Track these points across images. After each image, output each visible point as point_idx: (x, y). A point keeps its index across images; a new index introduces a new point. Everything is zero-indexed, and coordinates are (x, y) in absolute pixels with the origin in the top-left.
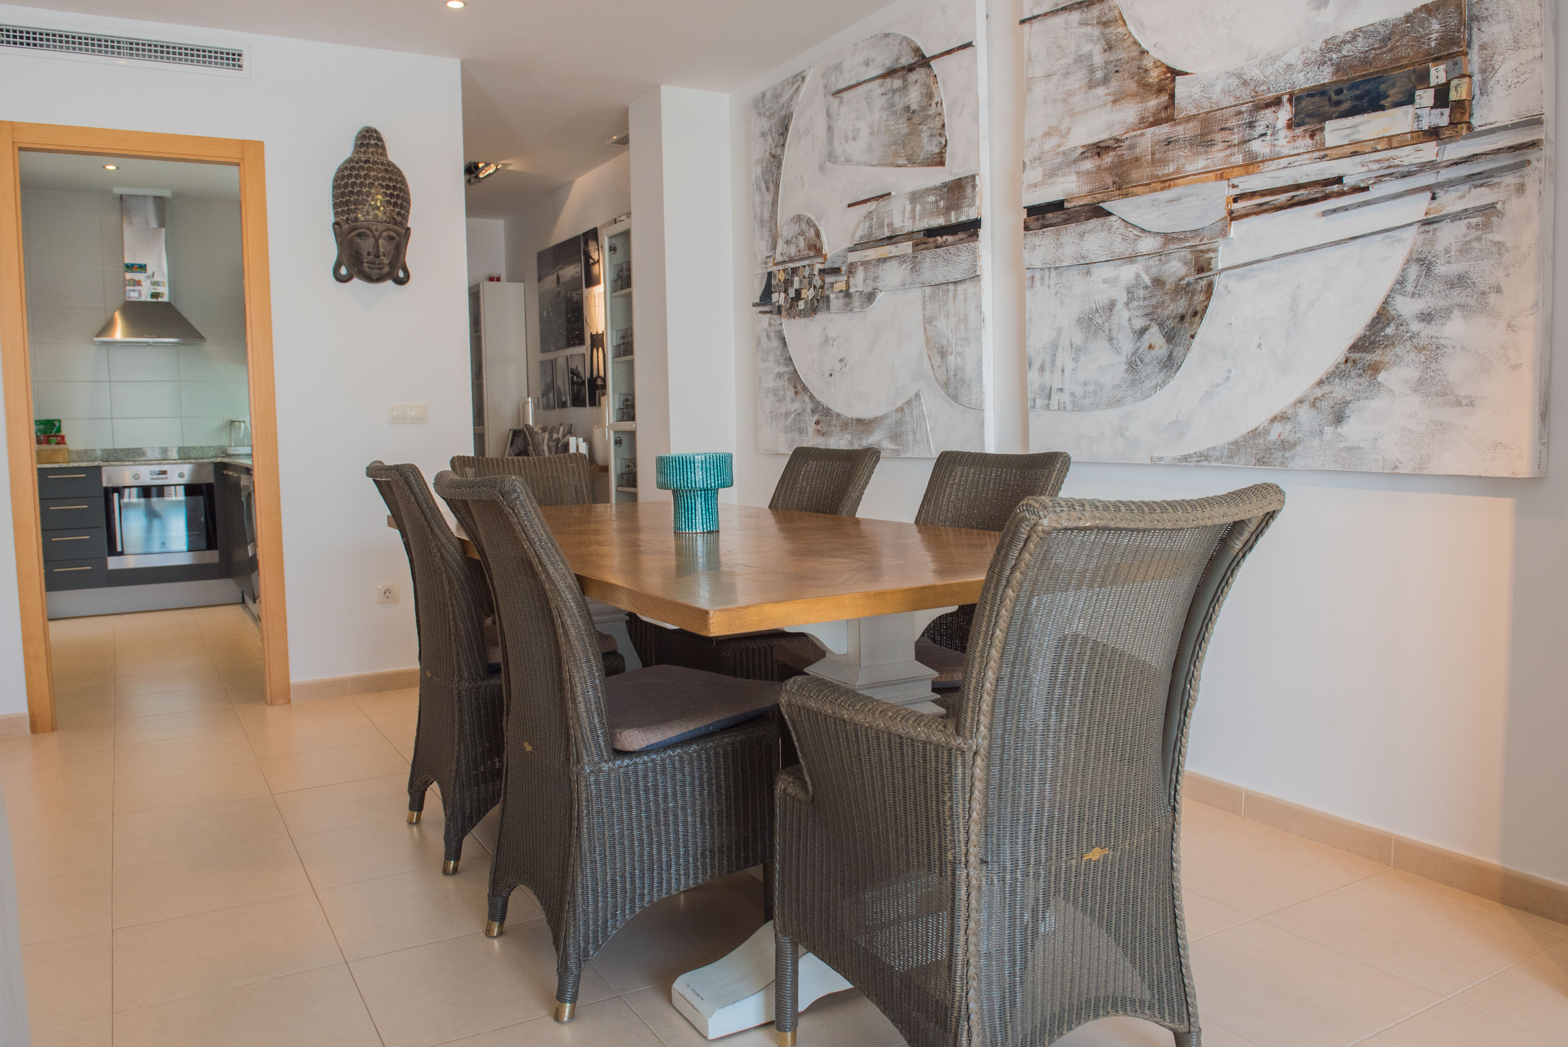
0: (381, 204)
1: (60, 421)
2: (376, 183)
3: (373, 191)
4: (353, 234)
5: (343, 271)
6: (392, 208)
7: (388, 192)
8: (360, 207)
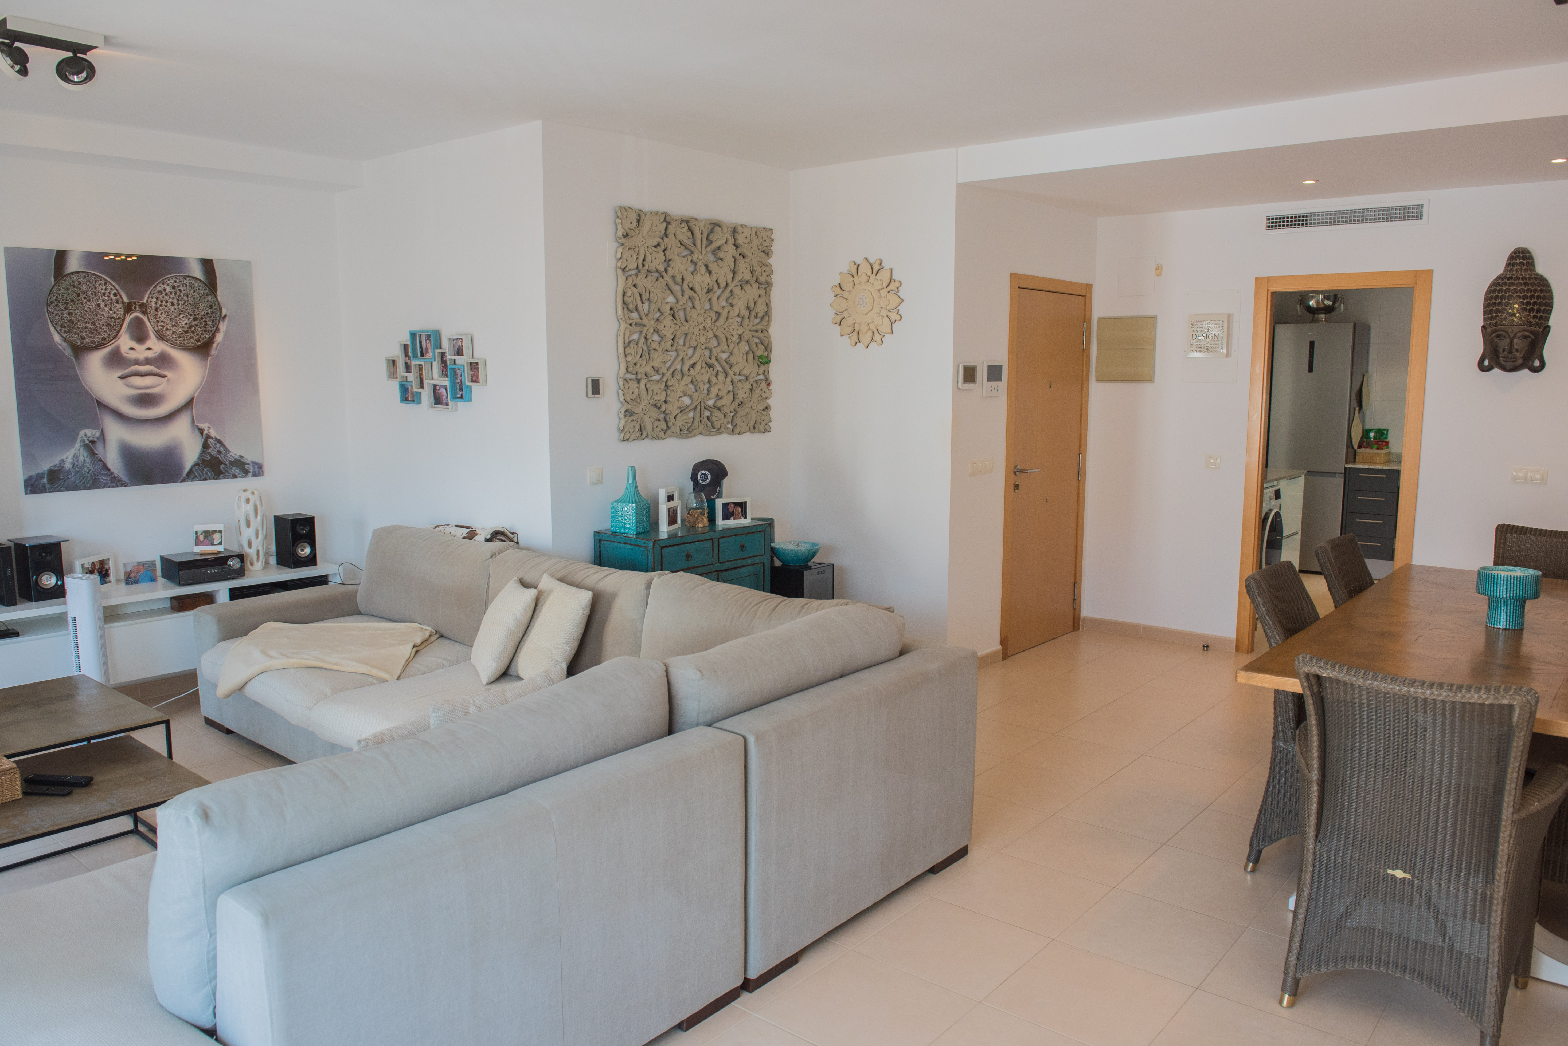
0: (1517, 311)
1: (1387, 431)
2: (1515, 295)
3: (1511, 302)
4: (1493, 335)
5: (1486, 363)
6: (1527, 313)
7: (1525, 301)
8: (1500, 315)
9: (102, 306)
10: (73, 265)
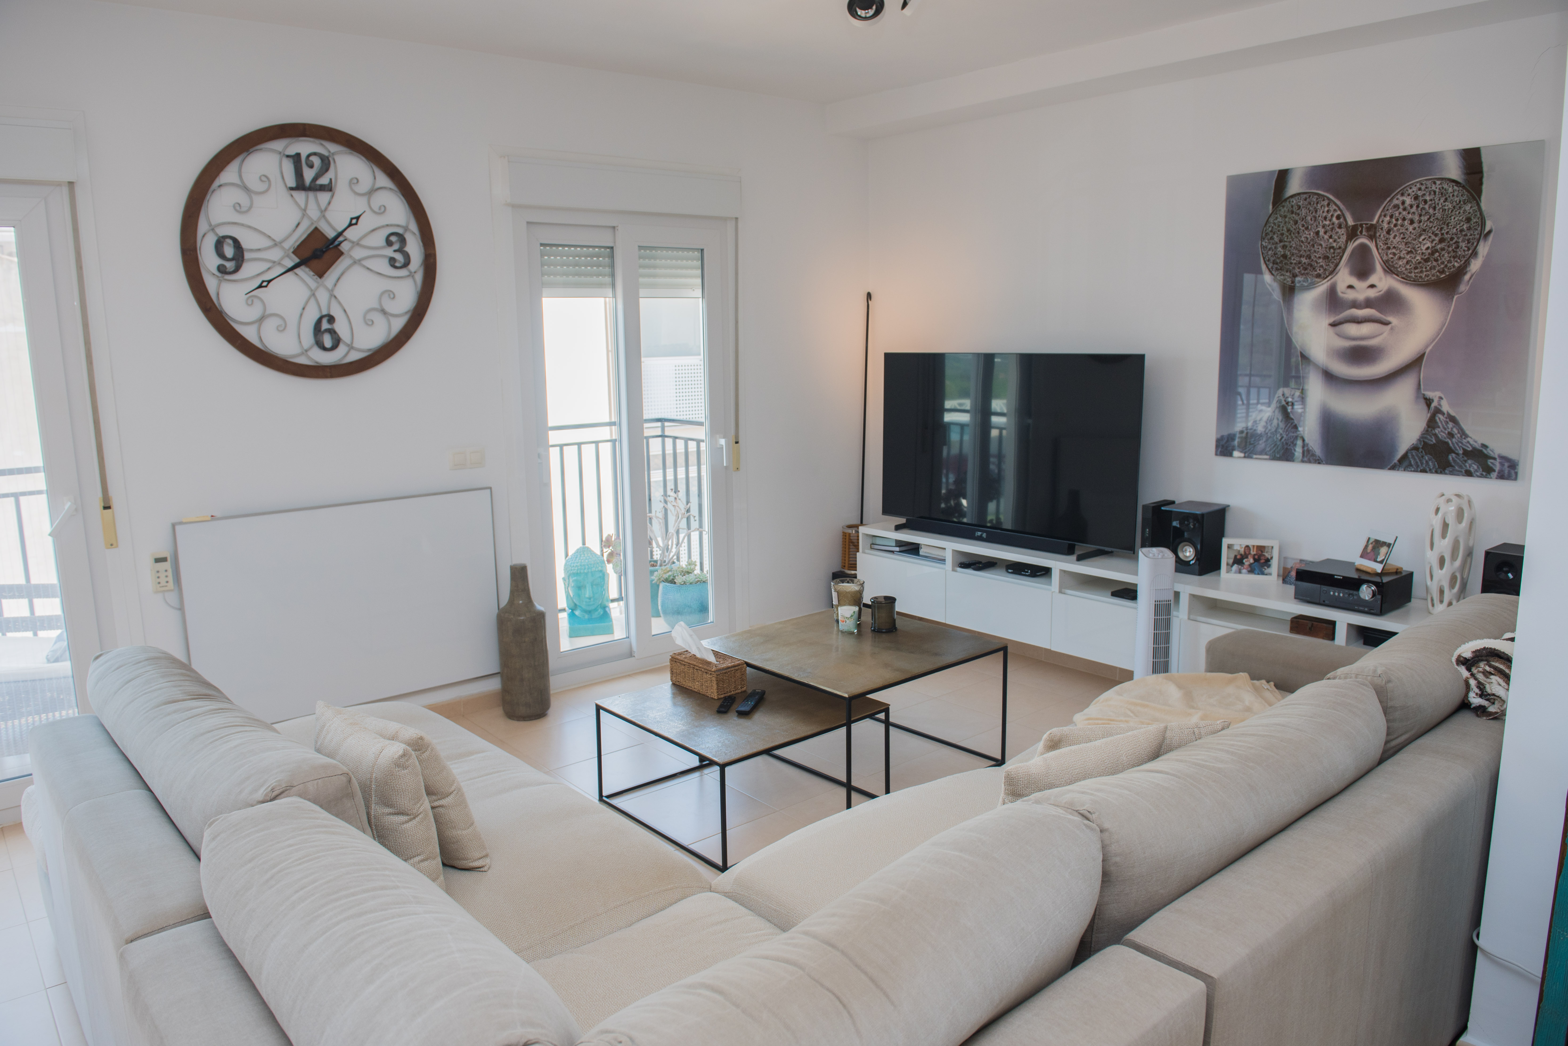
9: (1321, 233)
10: (1294, 186)
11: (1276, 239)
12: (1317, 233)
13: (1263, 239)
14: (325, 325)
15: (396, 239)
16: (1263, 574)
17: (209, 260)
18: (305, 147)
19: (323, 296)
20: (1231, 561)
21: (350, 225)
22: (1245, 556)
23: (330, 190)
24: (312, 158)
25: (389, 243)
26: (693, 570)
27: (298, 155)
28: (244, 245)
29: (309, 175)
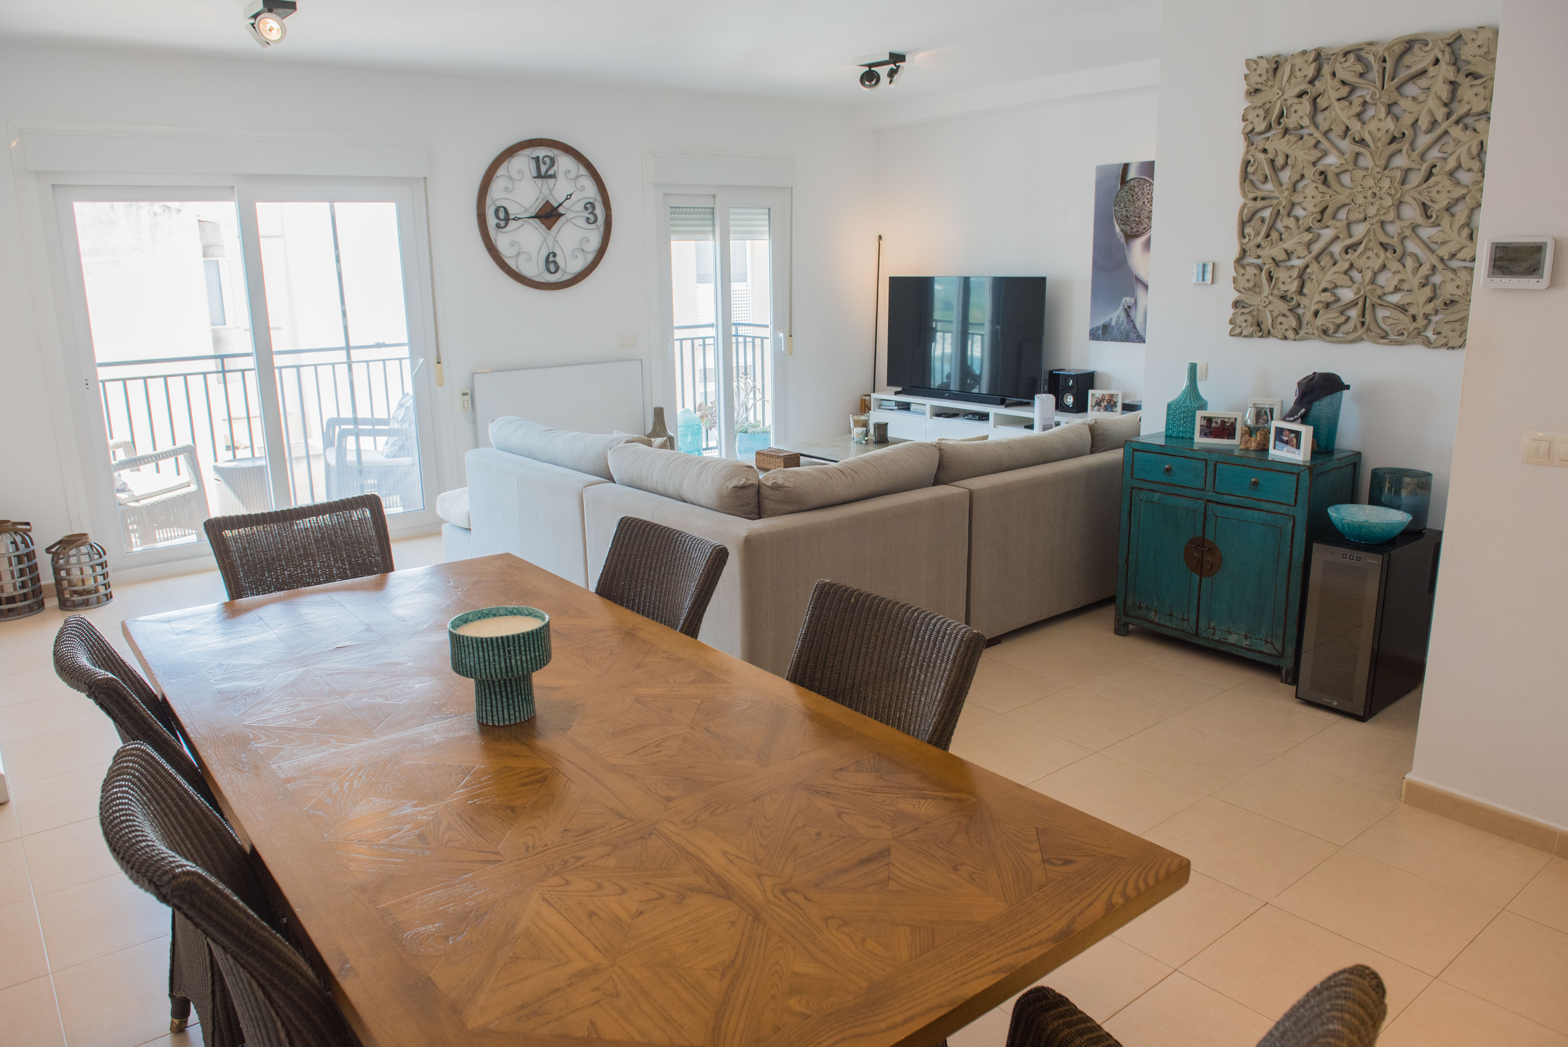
9: (1146, 203)
10: (1132, 174)
11: (1122, 206)
12: (1144, 203)
13: (1115, 205)
14: (551, 259)
15: (590, 206)
16: (1112, 411)
17: (491, 221)
18: (541, 152)
19: (550, 240)
20: (1094, 404)
21: (567, 199)
22: (1102, 400)
23: (555, 177)
24: (546, 159)
25: (586, 209)
26: (759, 426)
27: (538, 157)
28: (510, 211)
29: (543, 168)
